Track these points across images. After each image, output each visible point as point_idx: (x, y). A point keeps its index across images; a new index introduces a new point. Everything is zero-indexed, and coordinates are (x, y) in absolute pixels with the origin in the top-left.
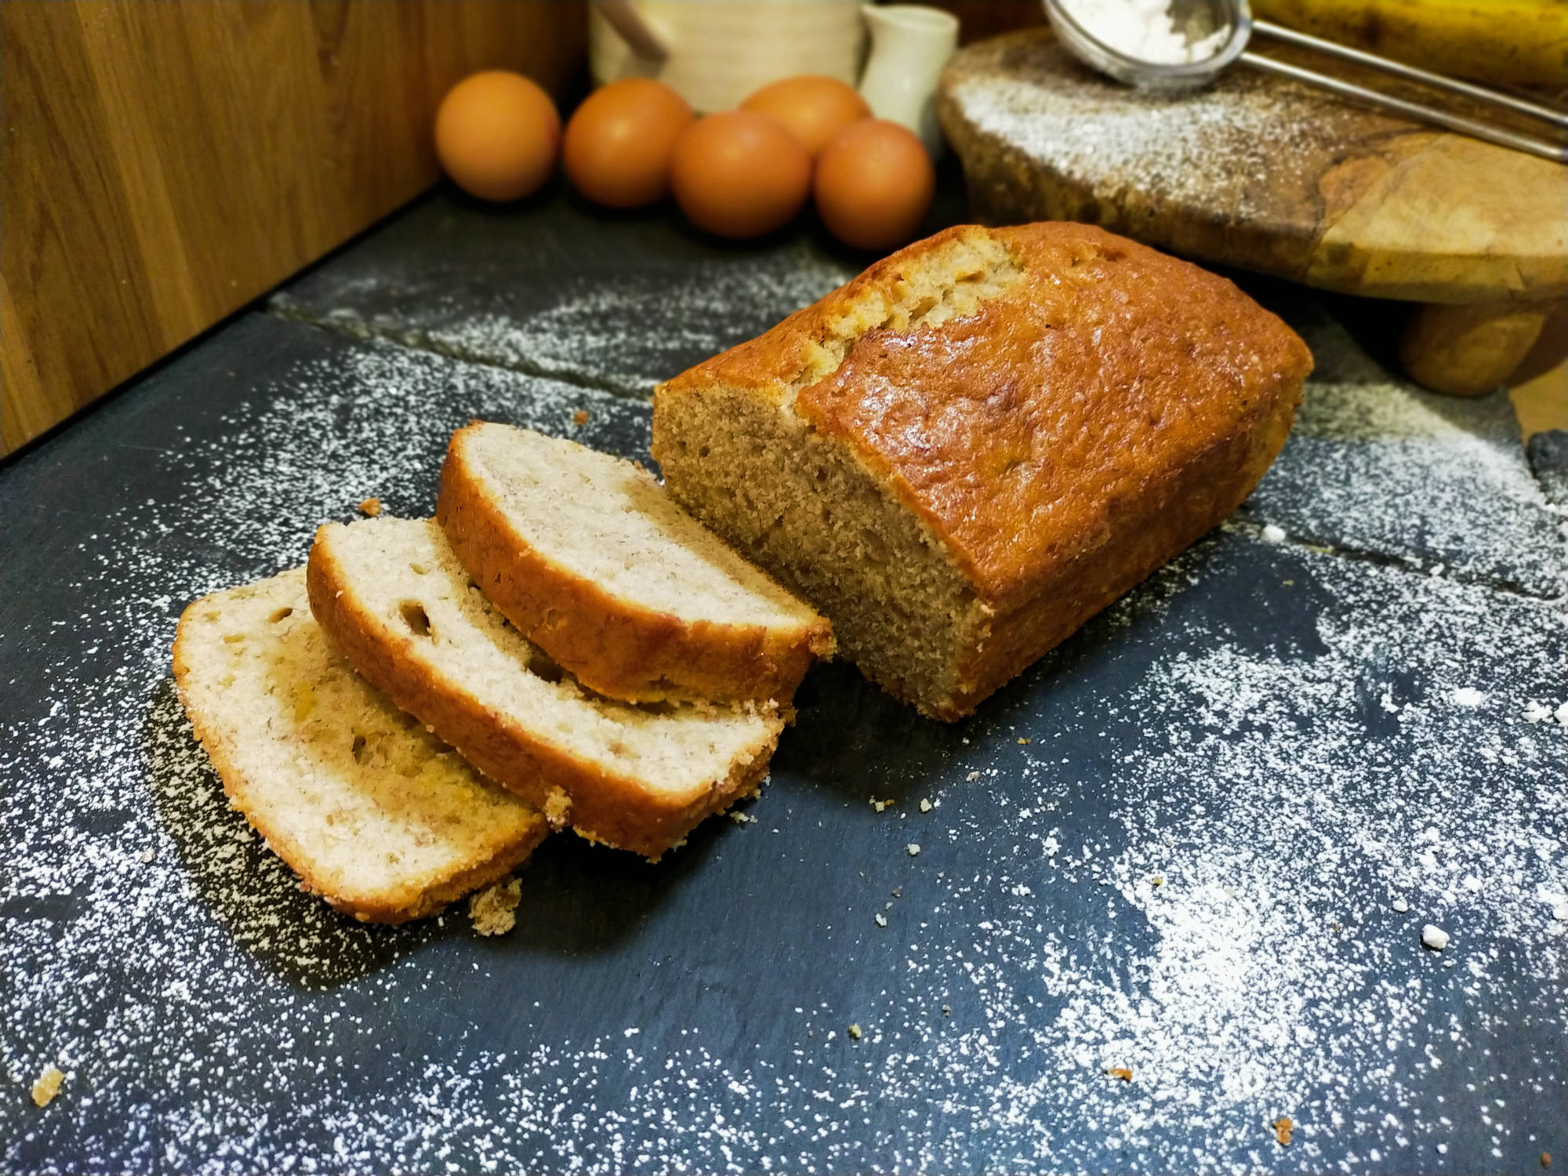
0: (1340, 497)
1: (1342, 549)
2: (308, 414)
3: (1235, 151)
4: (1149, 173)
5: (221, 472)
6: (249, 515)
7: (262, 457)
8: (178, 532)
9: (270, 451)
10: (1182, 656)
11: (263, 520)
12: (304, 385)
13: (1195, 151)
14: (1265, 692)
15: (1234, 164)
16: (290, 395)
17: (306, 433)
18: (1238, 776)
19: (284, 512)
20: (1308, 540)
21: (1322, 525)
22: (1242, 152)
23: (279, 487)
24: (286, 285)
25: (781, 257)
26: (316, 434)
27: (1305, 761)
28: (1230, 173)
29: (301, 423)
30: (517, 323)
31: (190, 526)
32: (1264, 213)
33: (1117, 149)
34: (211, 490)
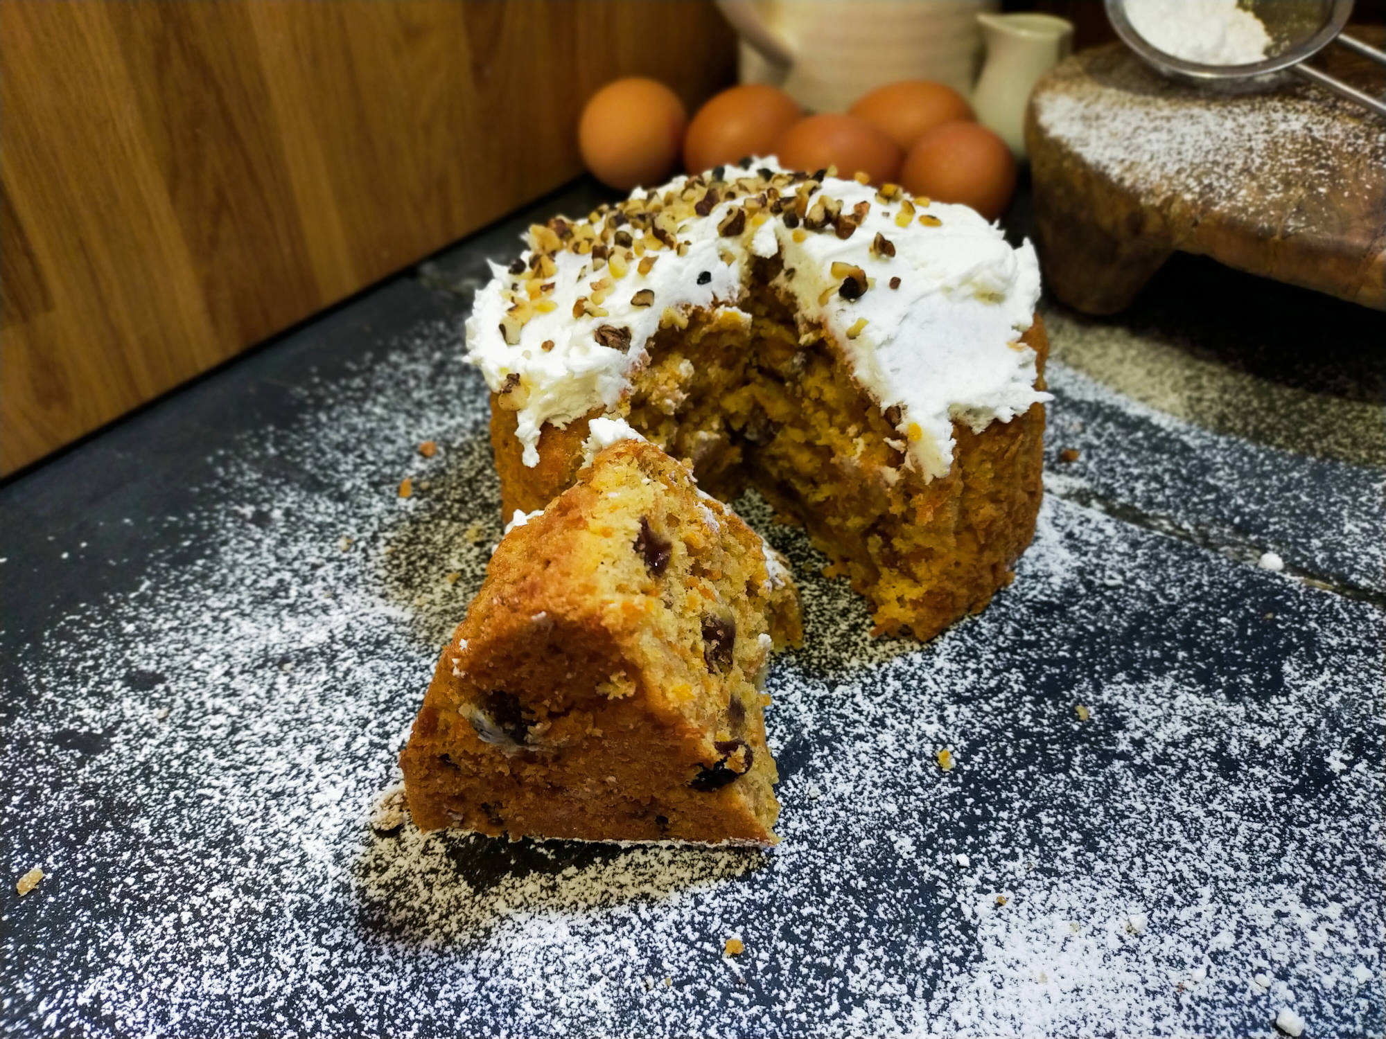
0: (1364, 530)
1: (1347, 587)
2: (413, 366)
3: (1303, 162)
4: (1200, 183)
5: (330, 408)
6: (338, 446)
7: (364, 399)
8: (281, 455)
9: (373, 394)
10: (1121, 676)
11: (346, 452)
12: (418, 342)
13: (1258, 161)
14: (1196, 727)
15: (1297, 176)
16: (405, 349)
17: (405, 382)
18: (1133, 809)
19: (364, 447)
20: (1312, 572)
21: (1332, 559)
22: (1311, 163)
23: (369, 426)
24: (437, 256)
26: (412, 383)
27: (1214, 805)
28: (1288, 184)
29: (405, 373)
31: (291, 451)
32: (1314, 229)
33: (1175, 157)
34: (317, 424)
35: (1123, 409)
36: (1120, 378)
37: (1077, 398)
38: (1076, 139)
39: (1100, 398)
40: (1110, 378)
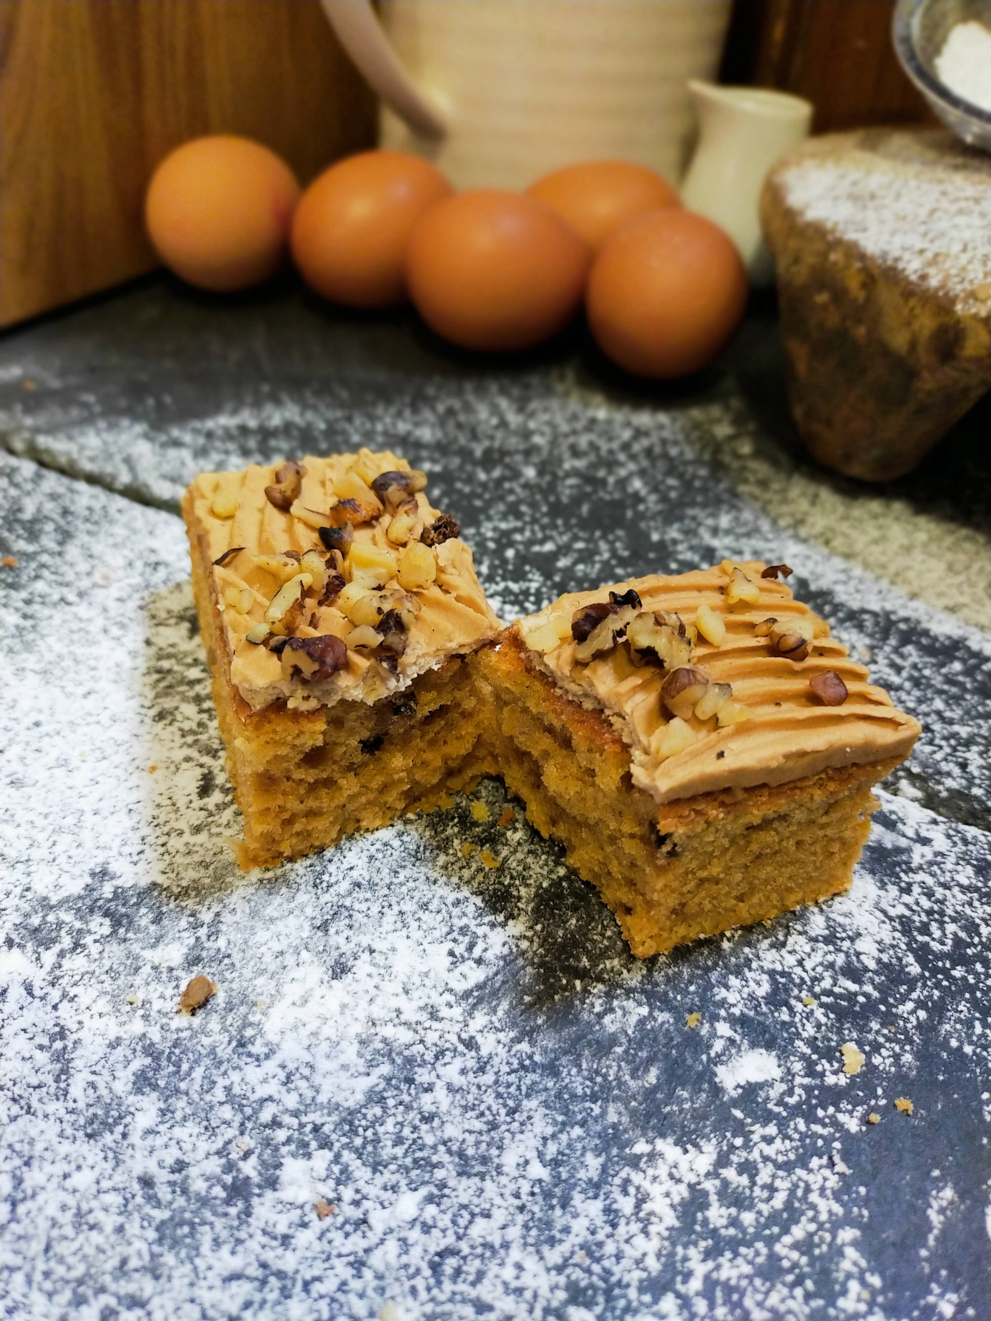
25: (535, 380)
30: (152, 434)
35: (925, 625)
36: (911, 575)
37: (855, 605)
38: (847, 222)
39: (889, 607)
40: (897, 574)
